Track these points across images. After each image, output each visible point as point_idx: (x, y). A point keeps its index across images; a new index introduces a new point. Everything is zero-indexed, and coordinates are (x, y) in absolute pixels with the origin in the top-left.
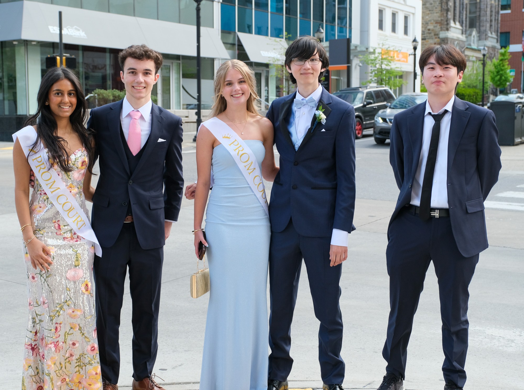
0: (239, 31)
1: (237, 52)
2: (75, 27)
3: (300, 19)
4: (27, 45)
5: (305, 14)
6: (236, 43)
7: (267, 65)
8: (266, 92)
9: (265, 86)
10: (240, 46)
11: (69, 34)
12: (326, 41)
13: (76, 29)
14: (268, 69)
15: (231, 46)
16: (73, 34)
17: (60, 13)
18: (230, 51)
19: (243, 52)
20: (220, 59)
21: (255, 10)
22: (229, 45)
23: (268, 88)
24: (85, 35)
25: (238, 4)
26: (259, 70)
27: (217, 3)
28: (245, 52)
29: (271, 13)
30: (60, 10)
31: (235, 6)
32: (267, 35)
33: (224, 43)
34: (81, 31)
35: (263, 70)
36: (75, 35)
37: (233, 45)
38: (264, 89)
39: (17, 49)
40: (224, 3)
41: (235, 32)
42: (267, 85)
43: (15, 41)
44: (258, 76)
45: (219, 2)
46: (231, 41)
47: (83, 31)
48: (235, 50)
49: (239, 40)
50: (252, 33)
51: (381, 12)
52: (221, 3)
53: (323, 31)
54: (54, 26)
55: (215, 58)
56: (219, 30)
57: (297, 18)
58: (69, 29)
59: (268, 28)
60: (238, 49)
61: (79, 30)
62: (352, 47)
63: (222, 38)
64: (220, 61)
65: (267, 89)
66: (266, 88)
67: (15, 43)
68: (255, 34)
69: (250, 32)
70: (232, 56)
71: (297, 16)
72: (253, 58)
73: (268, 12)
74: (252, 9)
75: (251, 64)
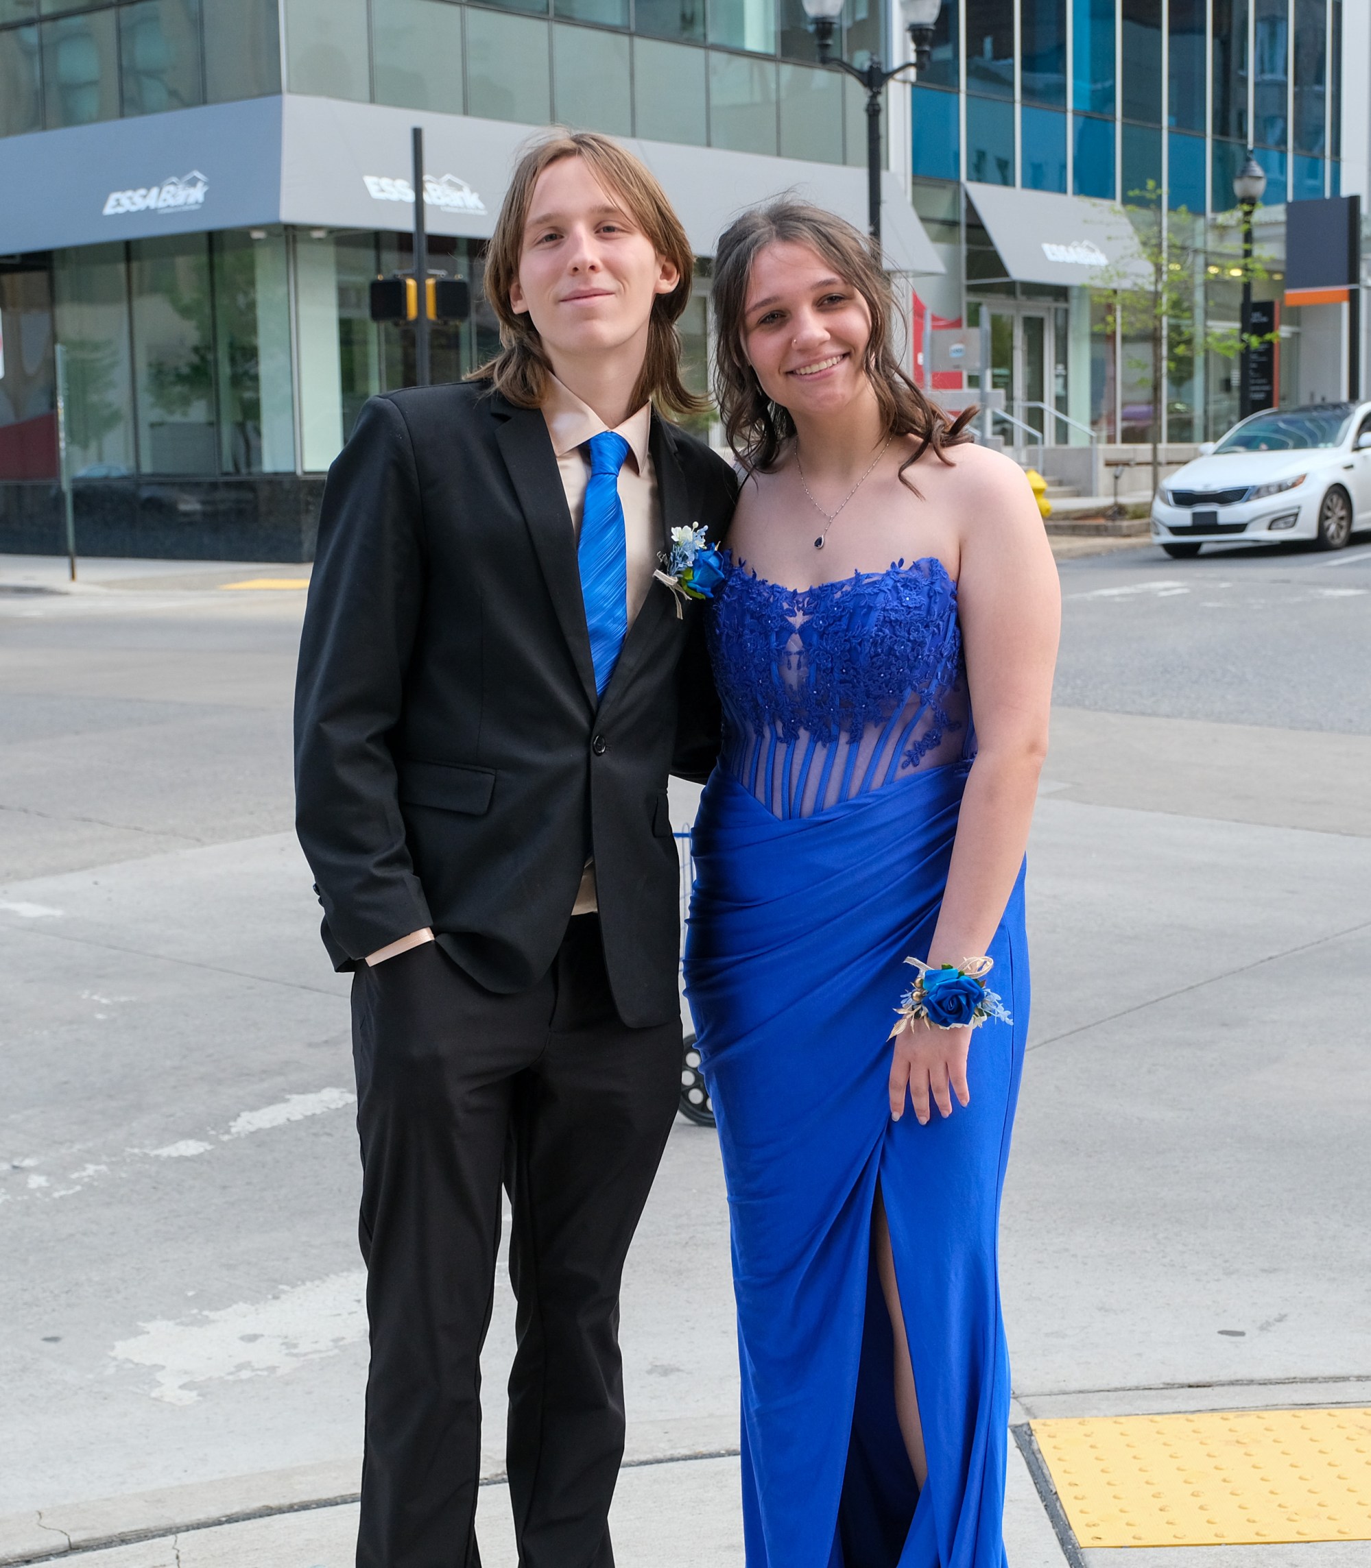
0: (969, 179)
1: (964, 248)
3: (1170, 134)
5: (1187, 115)
6: (963, 219)
7: (1060, 293)
8: (1061, 380)
9: (1057, 362)
10: (976, 228)
15: (945, 228)
17: (417, 135)
18: (943, 247)
19: (986, 248)
21: (1023, 105)
22: (937, 228)
23: (1066, 368)
26: (1040, 308)
27: (899, 85)
28: (991, 249)
29: (1075, 114)
31: (958, 93)
32: (1063, 190)
33: (924, 220)
35: (1048, 309)
37: (952, 224)
38: (1053, 373)
40: (920, 84)
41: (958, 183)
42: (1062, 357)
44: (1034, 327)
45: (904, 82)
46: (942, 211)
48: (960, 242)
49: (971, 209)
50: (1014, 185)
52: (913, 85)
56: (905, 176)
57: (1161, 129)
59: (1064, 167)
60: (969, 240)
63: (916, 202)
64: (911, 280)
65: (1063, 373)
66: (1061, 367)
68: (1024, 186)
69: (1007, 181)
70: (952, 263)
71: (1160, 121)
72: (1019, 269)
73: (1065, 112)
74: (1013, 102)
75: (1010, 289)
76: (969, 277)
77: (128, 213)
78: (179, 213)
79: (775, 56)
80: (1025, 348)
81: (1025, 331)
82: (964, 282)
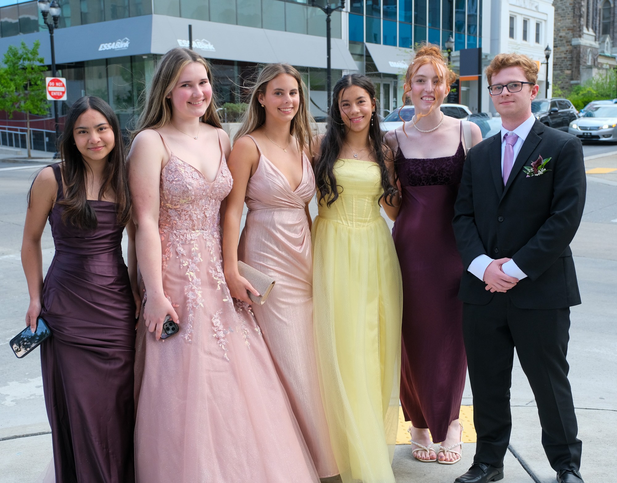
0: (367, 41)
1: (365, 63)
2: (204, 40)
3: (429, 28)
4: (156, 59)
5: (434, 23)
6: (365, 54)
7: (395, 77)
8: (395, 103)
9: (393, 98)
10: (369, 57)
11: (197, 47)
12: (456, 50)
13: (204, 42)
14: (396, 80)
15: (359, 56)
16: (202, 47)
17: (190, 27)
18: (358, 62)
19: (372, 63)
20: (348, 70)
21: (383, 20)
22: (356, 57)
23: (396, 99)
24: (214, 48)
25: (366, 14)
26: (387, 81)
27: (345, 13)
29: (400, 22)
30: (190, 24)
31: (363, 16)
32: (395, 45)
33: (352, 54)
34: (209, 44)
35: (391, 81)
36: (203, 48)
37: (361, 55)
38: (392, 100)
39: (146, 62)
40: (351, 13)
41: (363, 43)
42: (395, 96)
43: (144, 55)
44: (387, 87)
45: (347, 12)
46: (359, 52)
47: (211, 44)
48: (364, 61)
49: (367, 51)
50: (380, 43)
51: (512, 19)
52: (349, 13)
53: (453, 40)
54: (182, 39)
55: (343, 70)
56: (347, 41)
57: (426, 27)
58: (198, 43)
59: (395, 37)
60: (366, 60)
61: (207, 43)
62: (483, 57)
63: (351, 49)
65: (396, 101)
66: (395, 99)
67: (144, 57)
68: (384, 44)
69: (378, 42)
70: (361, 67)
71: (426, 25)
72: (381, 69)
73: (397, 21)
74: (380, 19)
75: (379, 75)
76: (366, 72)
77: (106, 50)
78: (121, 50)
79: (306, 4)
80: (384, 93)
81: (384, 88)
82: (365, 73)
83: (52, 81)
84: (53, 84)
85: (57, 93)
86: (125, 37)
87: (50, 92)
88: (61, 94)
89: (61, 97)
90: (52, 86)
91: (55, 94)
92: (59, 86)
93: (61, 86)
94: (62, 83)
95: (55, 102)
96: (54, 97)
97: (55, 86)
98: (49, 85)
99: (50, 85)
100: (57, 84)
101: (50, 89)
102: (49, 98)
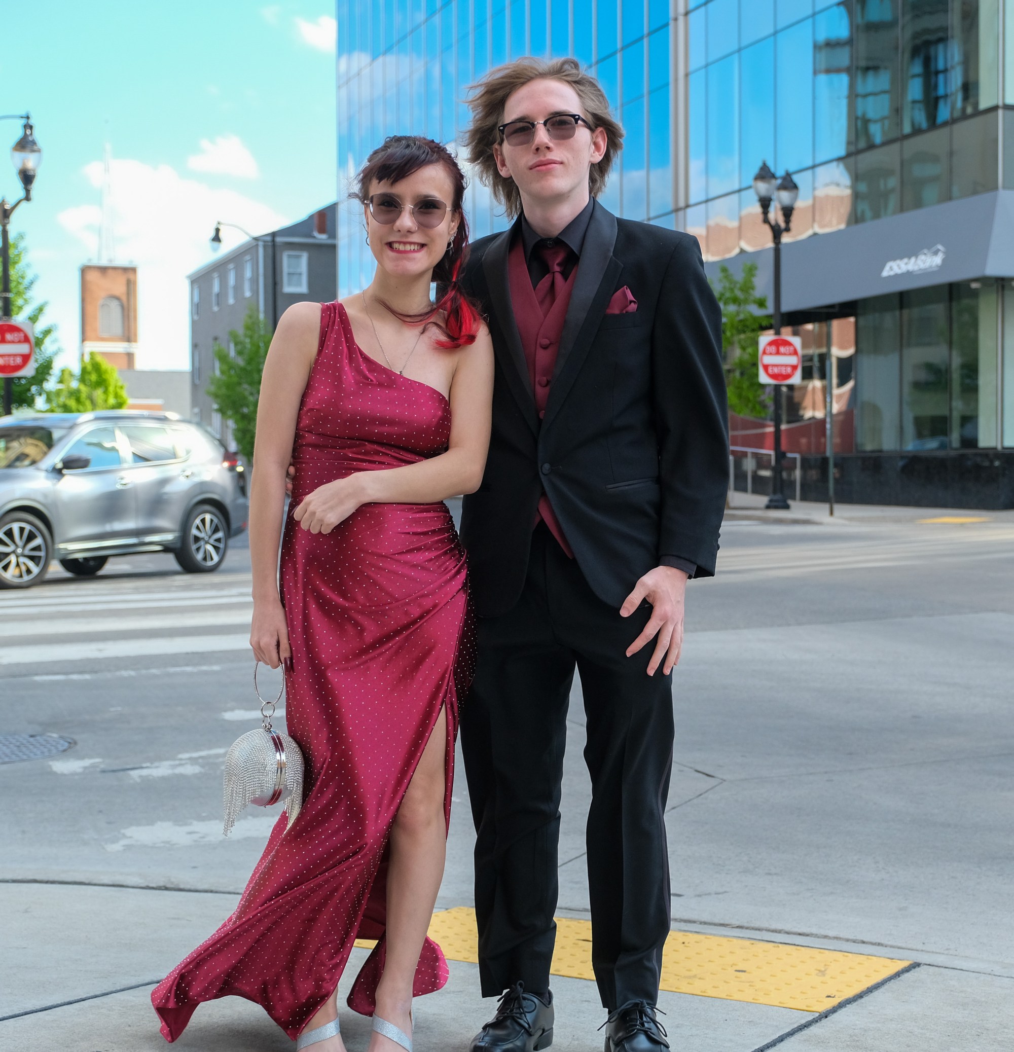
4: (1003, 289)
43: (974, 280)
67: (974, 285)
83: (771, 343)
84: (773, 349)
85: (779, 368)
86: (936, 244)
87: (766, 367)
88: (789, 370)
89: (788, 376)
90: (771, 354)
91: (776, 370)
92: (785, 354)
93: (790, 354)
94: (792, 348)
95: (777, 388)
96: (773, 376)
97: (778, 353)
98: (764, 353)
99: (767, 351)
100: (782, 349)
101: (768, 360)
102: (764, 378)
